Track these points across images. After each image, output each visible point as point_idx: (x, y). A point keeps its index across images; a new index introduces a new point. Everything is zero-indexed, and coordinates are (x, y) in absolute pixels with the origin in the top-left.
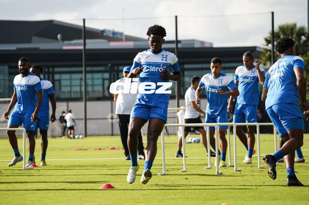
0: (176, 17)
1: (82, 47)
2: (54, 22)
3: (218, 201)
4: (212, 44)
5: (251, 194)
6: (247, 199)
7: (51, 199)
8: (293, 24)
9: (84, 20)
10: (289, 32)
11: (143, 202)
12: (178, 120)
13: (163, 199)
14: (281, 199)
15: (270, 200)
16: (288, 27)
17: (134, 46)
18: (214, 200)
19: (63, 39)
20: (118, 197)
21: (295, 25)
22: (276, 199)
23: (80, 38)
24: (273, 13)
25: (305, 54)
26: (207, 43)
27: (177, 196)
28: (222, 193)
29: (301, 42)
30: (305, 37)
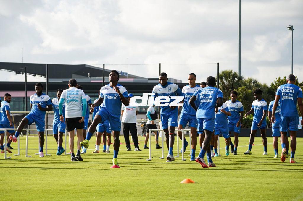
0: (160, 64)
1: (102, 81)
2: (86, 66)
3: (183, 177)
4: (181, 81)
5: (203, 173)
6: (200, 176)
7: (81, 173)
8: (230, 70)
9: (104, 65)
10: (228, 75)
11: (137, 177)
12: (159, 127)
13: (149, 175)
14: (221, 177)
15: (214, 177)
16: (227, 72)
17: (134, 81)
18: (181, 176)
19: (91, 76)
20: (122, 173)
21: (231, 71)
22: (218, 176)
23: (101, 76)
24: (218, 64)
25: (237, 89)
26: (179, 80)
27: (158, 173)
28: (185, 172)
29: (235, 81)
30: (237, 78)
